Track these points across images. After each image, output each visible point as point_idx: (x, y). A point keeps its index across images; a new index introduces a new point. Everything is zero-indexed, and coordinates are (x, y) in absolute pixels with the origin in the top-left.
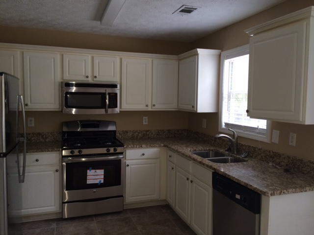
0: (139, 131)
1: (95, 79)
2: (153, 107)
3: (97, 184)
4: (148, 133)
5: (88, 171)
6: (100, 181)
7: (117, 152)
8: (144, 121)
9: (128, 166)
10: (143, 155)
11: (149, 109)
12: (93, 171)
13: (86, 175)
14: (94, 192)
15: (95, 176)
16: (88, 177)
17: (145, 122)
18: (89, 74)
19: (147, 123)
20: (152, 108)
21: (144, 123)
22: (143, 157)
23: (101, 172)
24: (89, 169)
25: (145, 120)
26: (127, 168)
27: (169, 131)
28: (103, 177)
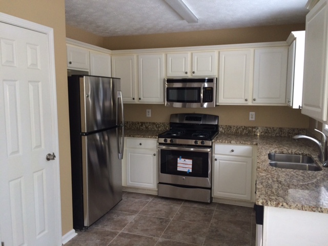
0: (243, 127)
1: (193, 75)
2: (254, 102)
3: (186, 172)
4: (254, 130)
5: (178, 159)
6: (189, 170)
7: (205, 144)
8: (250, 116)
9: (216, 160)
10: (232, 151)
11: (250, 103)
12: (183, 160)
13: (176, 163)
14: (184, 179)
15: (185, 165)
16: (178, 165)
17: (252, 118)
18: (189, 70)
19: (254, 119)
20: (252, 103)
21: (250, 119)
22: (233, 153)
23: (189, 162)
24: (179, 157)
25: (252, 116)
26: (215, 162)
27: (281, 129)
28: (191, 166)
